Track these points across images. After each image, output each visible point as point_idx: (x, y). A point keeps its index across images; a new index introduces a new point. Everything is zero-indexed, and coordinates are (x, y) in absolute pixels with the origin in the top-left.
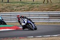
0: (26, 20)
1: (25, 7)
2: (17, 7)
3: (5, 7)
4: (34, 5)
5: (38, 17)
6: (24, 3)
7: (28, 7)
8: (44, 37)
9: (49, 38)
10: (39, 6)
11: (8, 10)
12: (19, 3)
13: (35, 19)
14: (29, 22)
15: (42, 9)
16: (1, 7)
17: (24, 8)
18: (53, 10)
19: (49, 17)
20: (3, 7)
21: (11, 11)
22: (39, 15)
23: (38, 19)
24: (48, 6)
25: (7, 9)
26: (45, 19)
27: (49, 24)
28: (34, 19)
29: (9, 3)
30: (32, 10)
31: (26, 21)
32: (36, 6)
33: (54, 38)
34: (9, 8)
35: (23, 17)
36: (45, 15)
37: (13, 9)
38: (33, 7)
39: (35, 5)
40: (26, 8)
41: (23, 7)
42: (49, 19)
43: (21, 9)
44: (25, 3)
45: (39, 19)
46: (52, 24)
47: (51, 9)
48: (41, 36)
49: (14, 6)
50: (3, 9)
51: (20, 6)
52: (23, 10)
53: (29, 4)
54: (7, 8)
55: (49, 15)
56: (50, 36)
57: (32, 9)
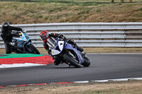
0: (61, 44)
1: (69, 12)
2: (51, 11)
3: (22, 12)
4: (89, 7)
5: (100, 34)
6: (67, 2)
7: (76, 12)
8: (113, 82)
9: (126, 85)
10: (102, 8)
11: (28, 18)
12: (54, 3)
13: (94, 39)
14: (70, 47)
15: (110, 17)
16: (13, 12)
17: (67, 15)
18: (135, 18)
19: (127, 34)
20: (18, 13)
21: (35, 22)
22: (102, 30)
23: (99, 39)
24: (123, 10)
25: (25, 17)
26: (116, 39)
27: (125, 51)
28: (90, 39)
29: (31, 3)
30: (85, 19)
31: (62, 46)
32: (96, 9)
33: (137, 84)
34: (31, 14)
35: (56, 36)
36: (116, 30)
37: (41, 17)
38: (88, 12)
39: (92, 7)
40: (71, 14)
41: (64, 12)
42: (125, 39)
43: (58, 17)
44: (69, 2)
45: (103, 39)
46: (132, 51)
47: (130, 17)
48: (107, 81)
49: (43, 9)
50: (18, 17)
51: (58, 9)
52: (65, 18)
53: (77, 4)
54: (25, 13)
55: (126, 30)
56: (127, 79)
57: (86, 17)
